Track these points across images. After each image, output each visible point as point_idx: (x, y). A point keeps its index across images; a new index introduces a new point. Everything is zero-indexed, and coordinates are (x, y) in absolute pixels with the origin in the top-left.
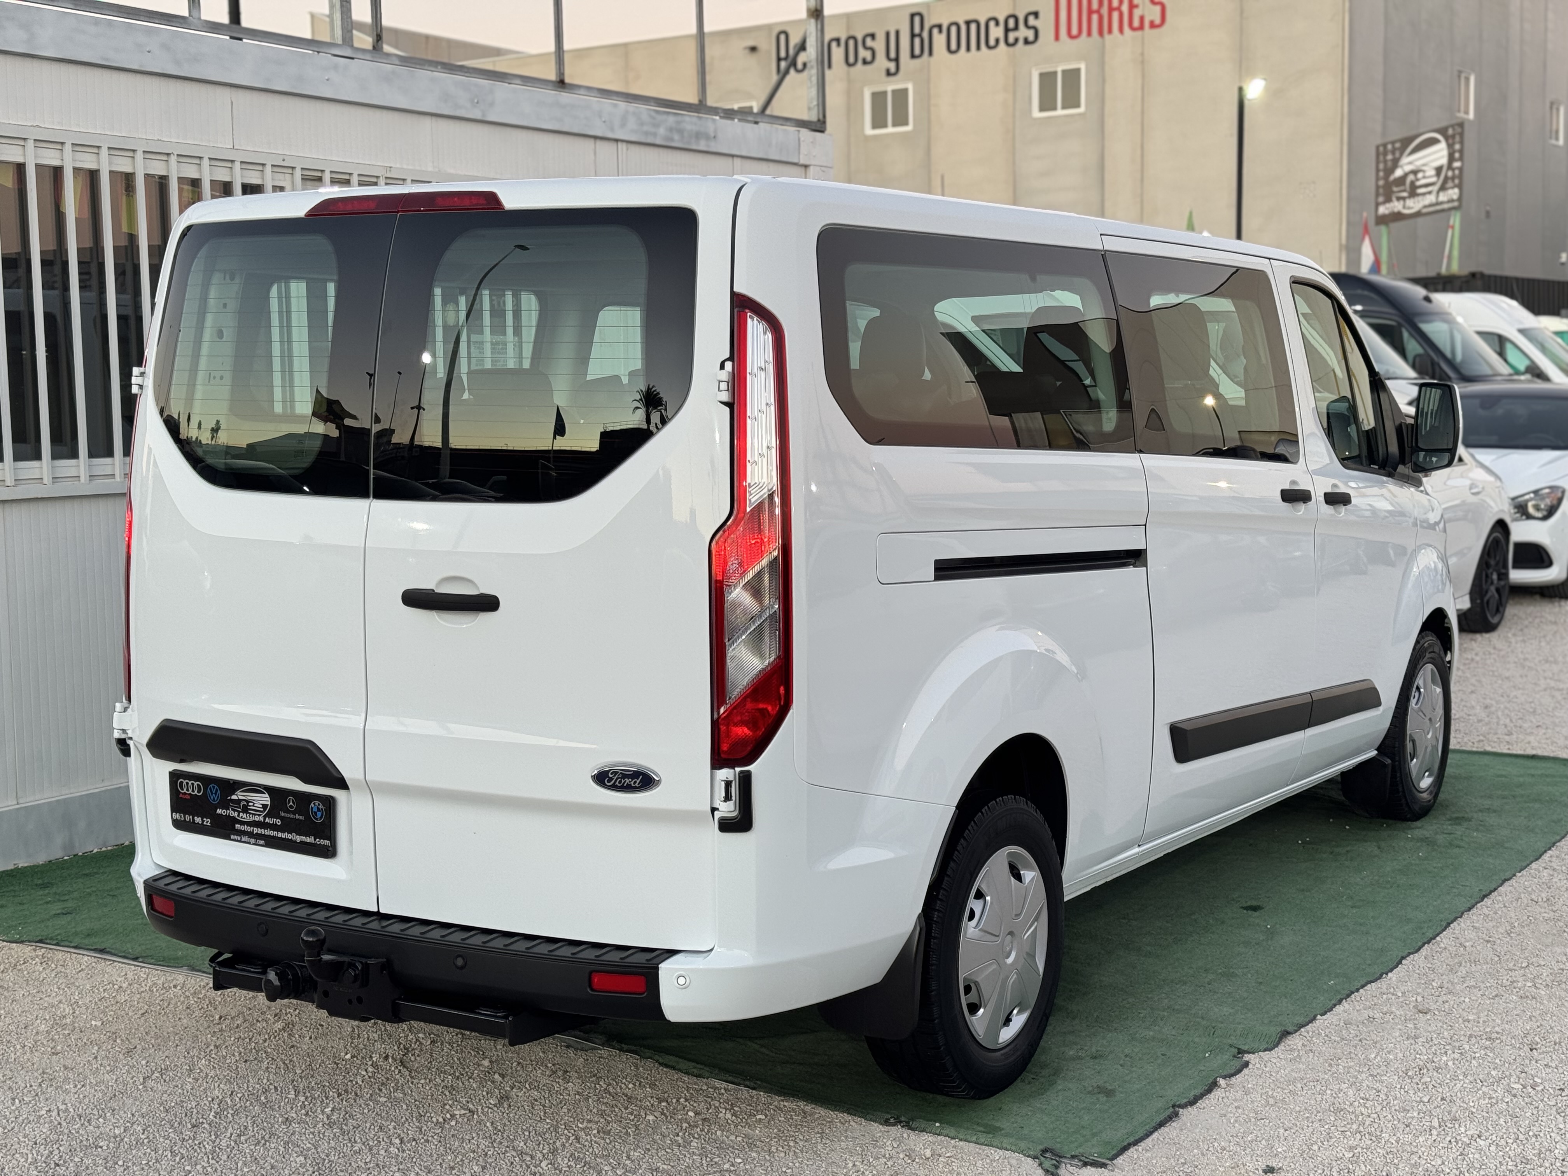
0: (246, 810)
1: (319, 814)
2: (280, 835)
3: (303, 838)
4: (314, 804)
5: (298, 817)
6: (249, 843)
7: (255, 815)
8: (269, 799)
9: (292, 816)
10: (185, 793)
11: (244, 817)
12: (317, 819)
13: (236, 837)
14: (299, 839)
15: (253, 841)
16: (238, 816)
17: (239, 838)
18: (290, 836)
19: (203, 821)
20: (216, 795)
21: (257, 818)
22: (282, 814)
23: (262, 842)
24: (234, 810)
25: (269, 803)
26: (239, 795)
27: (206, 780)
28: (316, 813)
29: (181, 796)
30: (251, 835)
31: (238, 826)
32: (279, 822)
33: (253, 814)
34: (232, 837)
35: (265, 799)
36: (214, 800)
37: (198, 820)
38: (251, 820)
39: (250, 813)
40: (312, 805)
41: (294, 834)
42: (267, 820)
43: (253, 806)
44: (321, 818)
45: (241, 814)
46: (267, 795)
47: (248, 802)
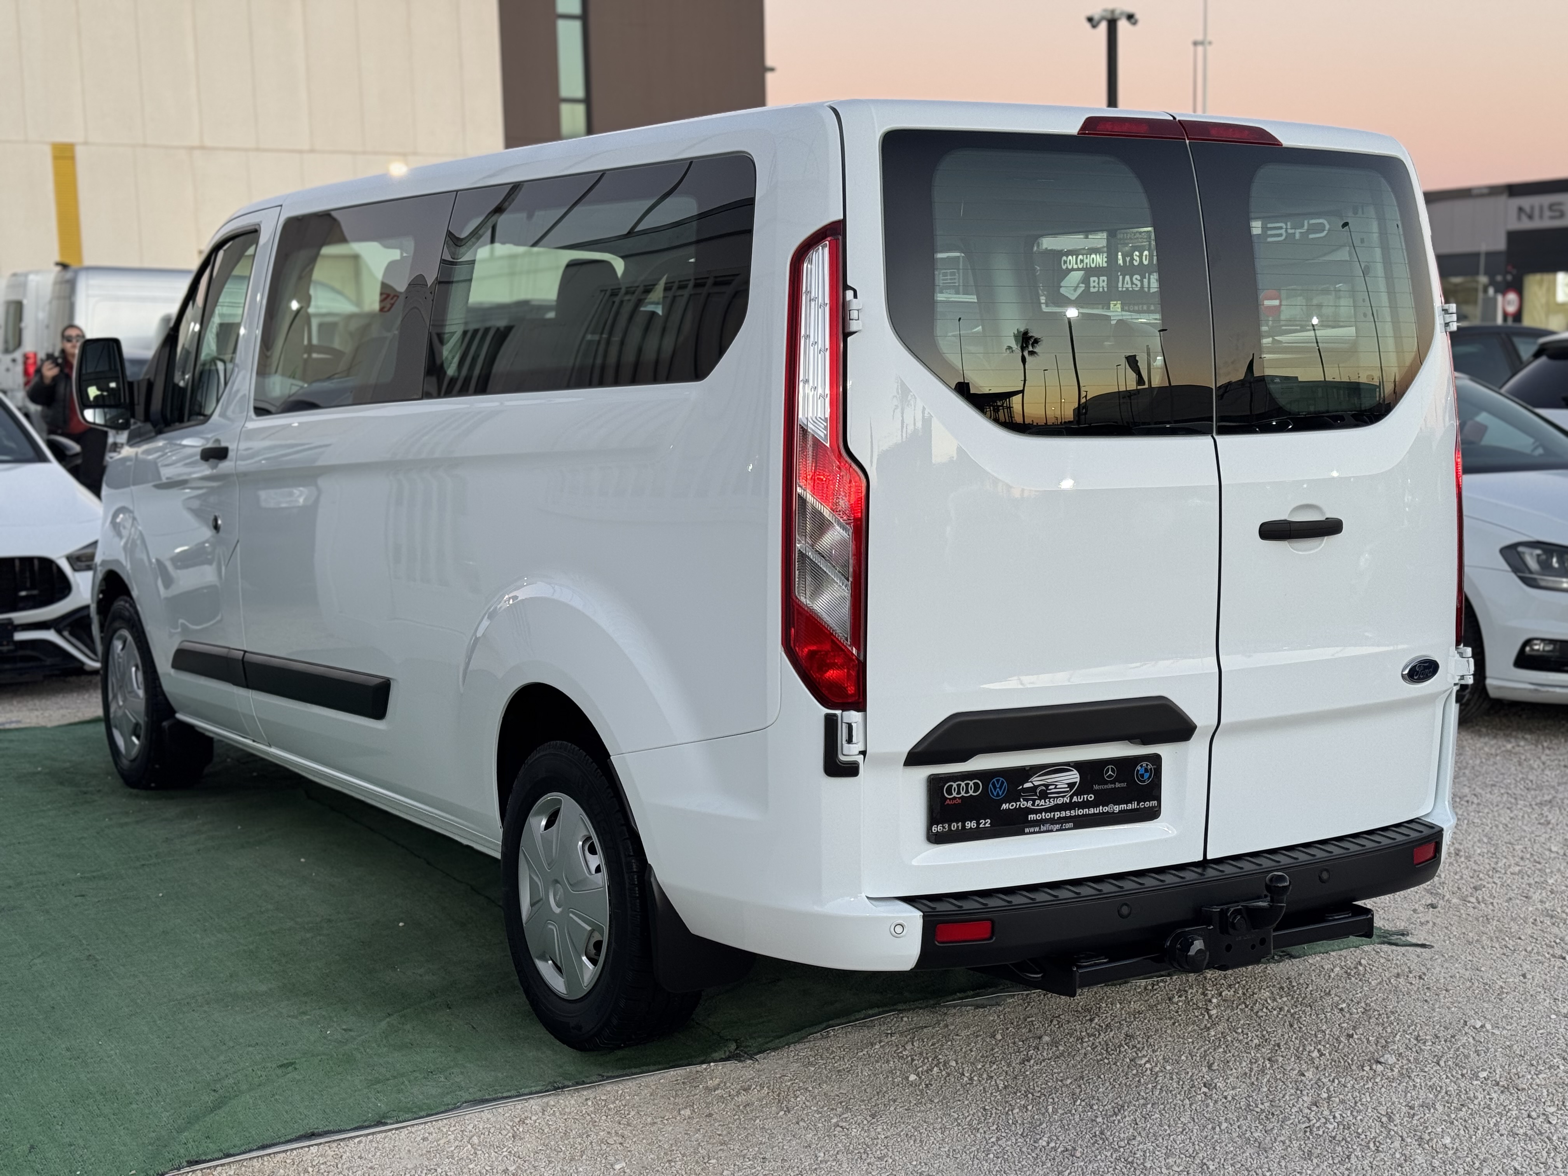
0: (1044, 795)
1: (1147, 775)
2: (1092, 811)
3: (1123, 807)
4: (1141, 766)
5: (1118, 785)
6: (1052, 831)
7: (1057, 797)
8: (1078, 776)
9: (1110, 786)
10: (955, 798)
11: (1041, 803)
12: (1144, 781)
13: (1032, 830)
14: (1117, 809)
15: (1058, 827)
16: (1033, 805)
17: (1037, 829)
18: (1106, 809)
19: (978, 824)
20: (1001, 789)
21: (1060, 801)
22: (1096, 787)
23: (1071, 825)
24: (1027, 800)
25: (1078, 780)
26: (1036, 781)
27: (986, 776)
28: (1142, 775)
29: (948, 802)
30: (1052, 821)
31: (1031, 817)
32: (1091, 797)
33: (1054, 798)
34: (1027, 830)
35: (1074, 776)
36: (998, 795)
37: (971, 825)
38: (1052, 804)
39: (1050, 798)
40: (1139, 768)
41: (1111, 805)
42: (1075, 799)
43: (1055, 788)
44: (1149, 778)
45: (1037, 802)
46: (1075, 772)
47: (1047, 786)
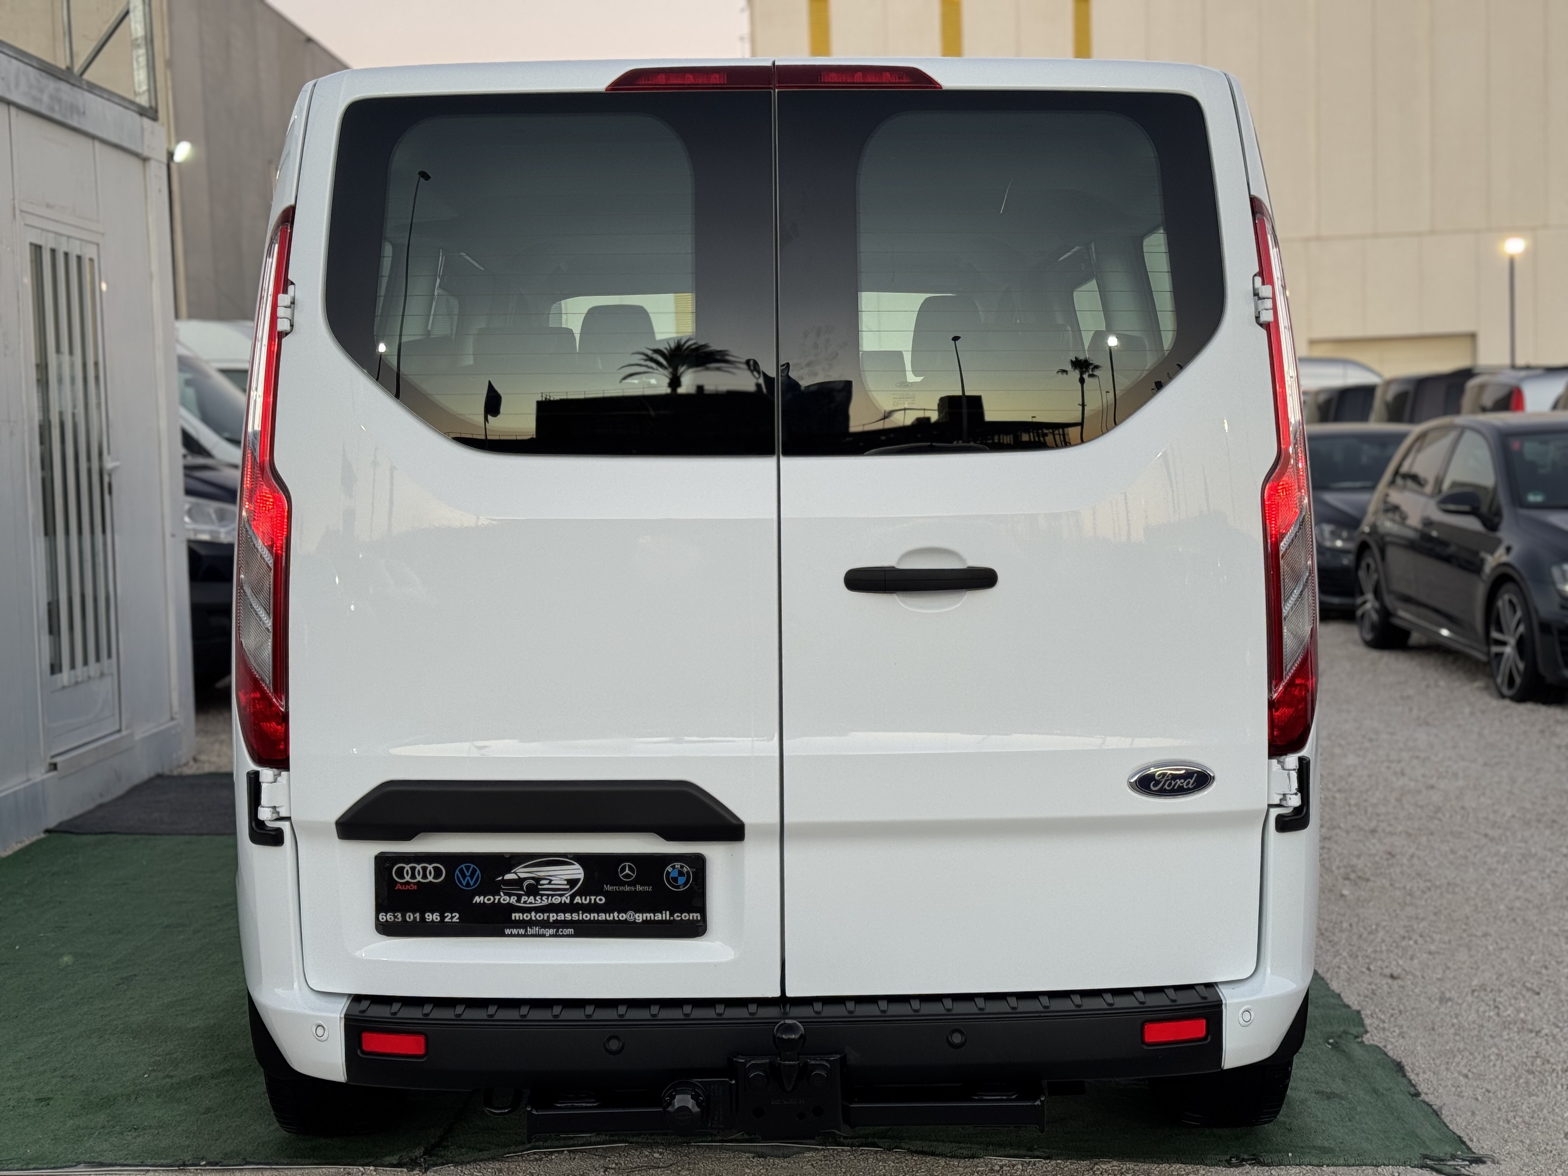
0: (534, 890)
1: (682, 880)
2: (603, 917)
3: (649, 916)
4: (673, 867)
5: (639, 888)
6: (543, 936)
7: (553, 896)
8: (581, 871)
9: (627, 888)
10: (408, 883)
11: (530, 901)
12: (678, 887)
13: (515, 931)
14: (639, 917)
15: (552, 931)
16: (519, 901)
17: (522, 931)
18: (623, 917)
19: (443, 917)
20: (472, 877)
21: (557, 900)
22: (608, 888)
23: (571, 931)
24: (510, 895)
25: (581, 876)
26: (522, 872)
27: (451, 860)
28: (675, 880)
29: (398, 887)
30: (545, 924)
31: (516, 916)
32: (601, 900)
33: (548, 895)
34: (508, 931)
35: (576, 872)
36: (468, 885)
37: (433, 917)
38: (545, 903)
39: (542, 895)
40: (669, 869)
41: (630, 913)
42: (578, 900)
43: (549, 883)
44: (685, 884)
45: (524, 899)
46: (577, 866)
47: (538, 880)
